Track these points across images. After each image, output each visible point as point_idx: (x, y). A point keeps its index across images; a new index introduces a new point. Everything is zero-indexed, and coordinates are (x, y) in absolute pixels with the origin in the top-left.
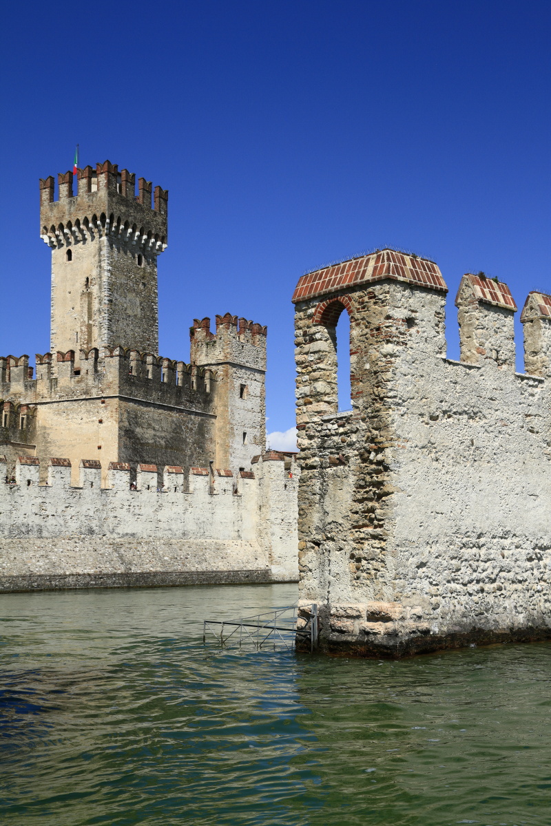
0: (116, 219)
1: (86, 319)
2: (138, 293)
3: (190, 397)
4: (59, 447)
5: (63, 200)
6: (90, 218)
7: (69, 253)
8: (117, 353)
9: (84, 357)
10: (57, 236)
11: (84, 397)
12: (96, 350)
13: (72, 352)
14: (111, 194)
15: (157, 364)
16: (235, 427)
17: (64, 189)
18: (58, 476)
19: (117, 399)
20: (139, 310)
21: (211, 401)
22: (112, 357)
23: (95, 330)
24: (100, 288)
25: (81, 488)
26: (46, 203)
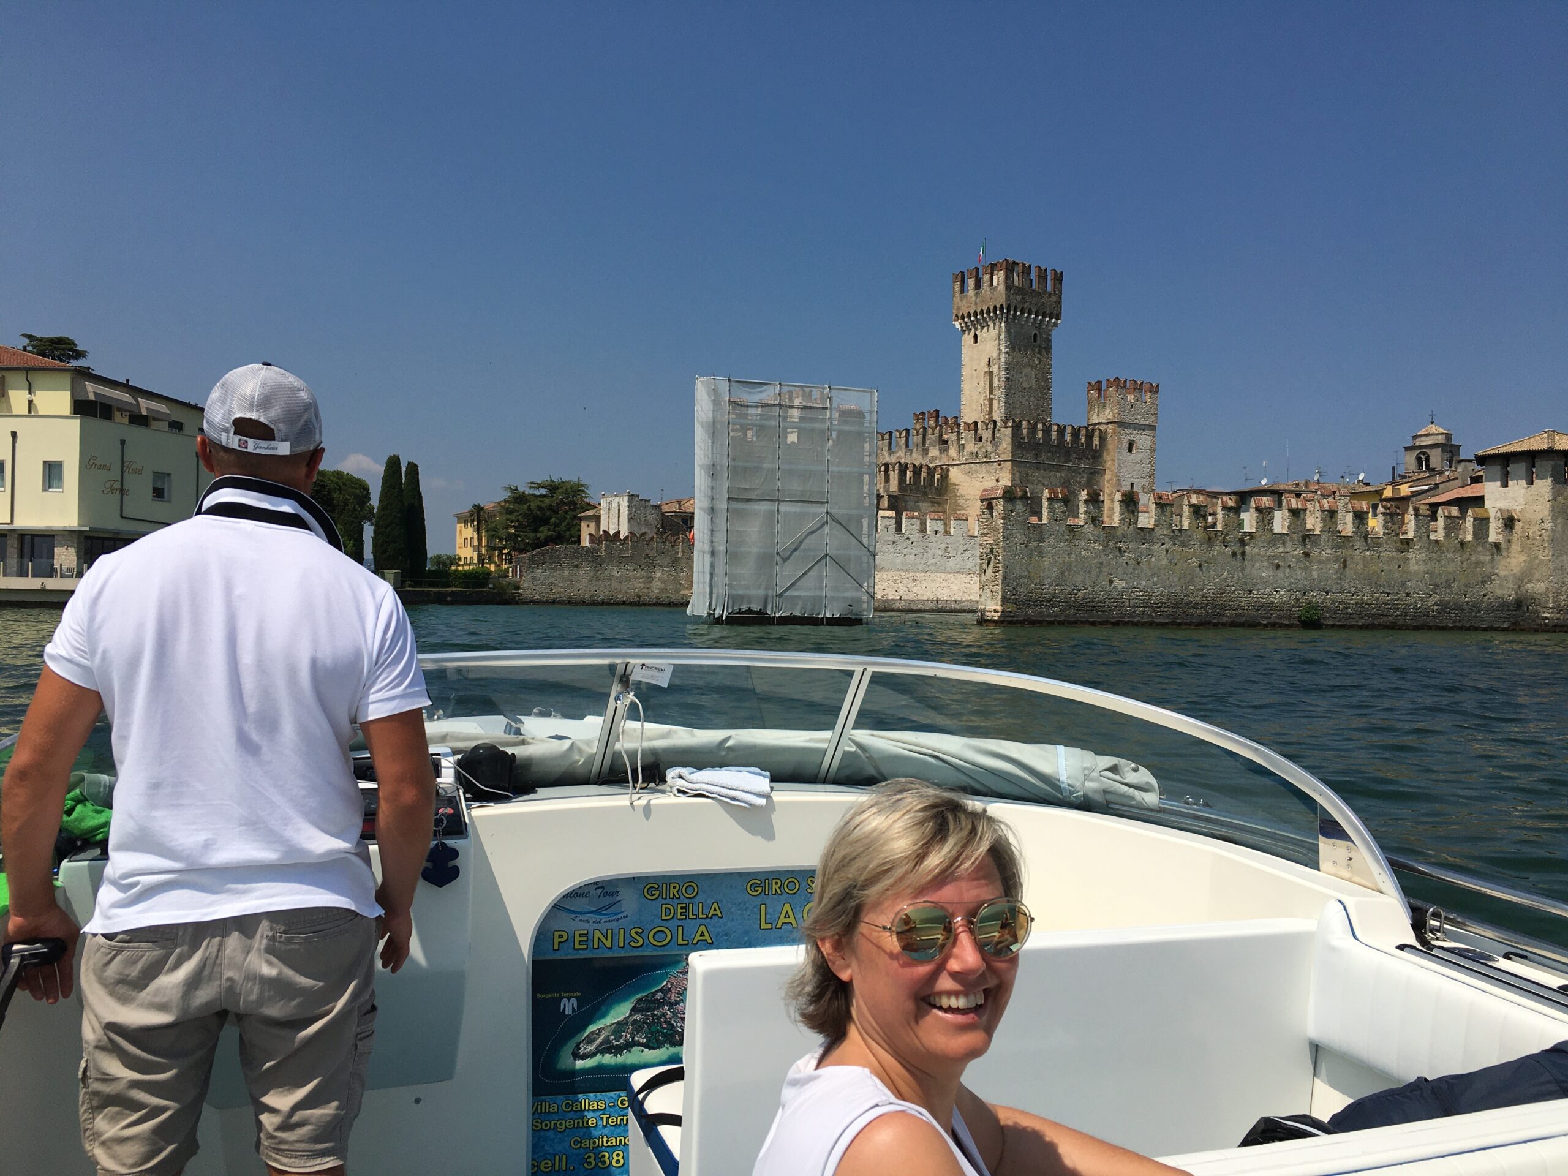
0: (1012, 308)
1: (988, 394)
2: (1033, 367)
3: (1078, 455)
4: (966, 500)
5: (971, 292)
6: (992, 309)
7: (976, 337)
8: (1010, 424)
9: (984, 428)
10: (966, 323)
11: (984, 460)
12: (995, 422)
13: (976, 423)
14: (1009, 287)
15: (1047, 431)
16: (1122, 479)
17: (971, 283)
18: (958, 527)
19: (1010, 463)
20: (1034, 381)
21: (1101, 456)
22: (1006, 427)
23: (995, 403)
24: (999, 368)
25: (976, 537)
26: (958, 295)
